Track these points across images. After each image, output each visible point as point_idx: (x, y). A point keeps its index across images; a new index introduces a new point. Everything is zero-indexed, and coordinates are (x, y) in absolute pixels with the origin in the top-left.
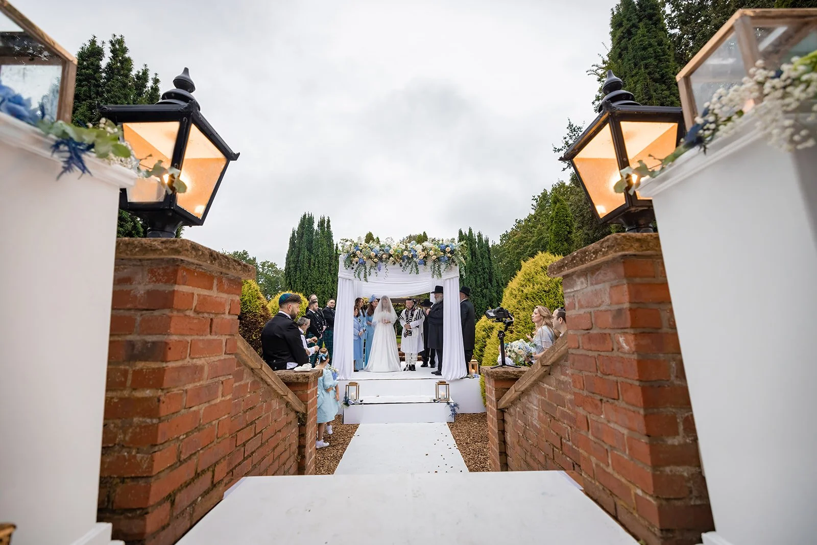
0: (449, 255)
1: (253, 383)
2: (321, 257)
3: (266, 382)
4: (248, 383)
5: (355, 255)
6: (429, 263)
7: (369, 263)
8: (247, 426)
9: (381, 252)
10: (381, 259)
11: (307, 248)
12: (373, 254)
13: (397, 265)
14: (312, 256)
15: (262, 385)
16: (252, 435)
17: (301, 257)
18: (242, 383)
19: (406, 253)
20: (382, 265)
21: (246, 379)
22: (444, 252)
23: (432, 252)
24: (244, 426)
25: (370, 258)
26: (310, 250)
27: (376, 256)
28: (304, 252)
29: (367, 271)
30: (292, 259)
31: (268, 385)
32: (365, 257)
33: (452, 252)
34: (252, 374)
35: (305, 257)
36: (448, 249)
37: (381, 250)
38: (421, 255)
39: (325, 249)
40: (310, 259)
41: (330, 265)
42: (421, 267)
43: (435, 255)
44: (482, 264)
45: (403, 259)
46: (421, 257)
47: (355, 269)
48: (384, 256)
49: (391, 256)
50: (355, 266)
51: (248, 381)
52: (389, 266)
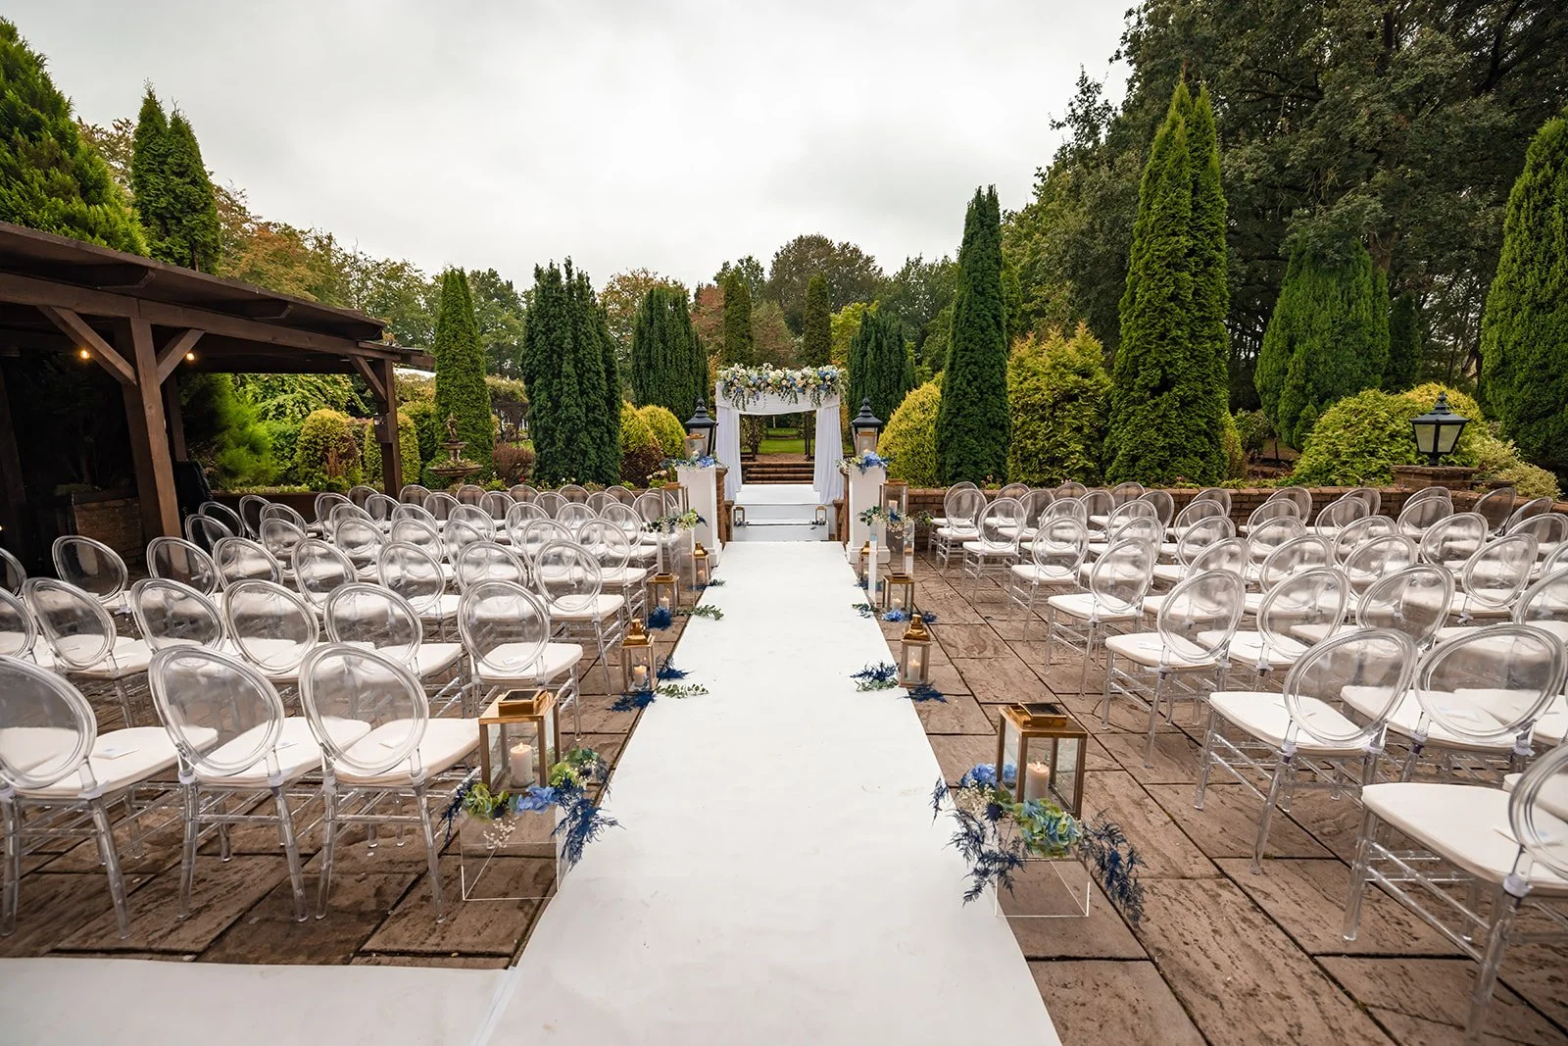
0: (829, 383)
5: (732, 384)
6: (809, 392)
7: (746, 392)
9: (758, 380)
10: (759, 388)
12: (751, 383)
13: (776, 394)
19: (784, 383)
20: (761, 394)
22: (824, 380)
23: (811, 381)
25: (748, 386)
27: (754, 384)
29: (747, 399)
32: (743, 386)
33: (832, 380)
36: (828, 377)
37: (758, 378)
38: (800, 384)
41: (691, 361)
42: (800, 396)
43: (813, 383)
44: (889, 360)
45: (781, 388)
46: (800, 386)
47: (732, 398)
48: (762, 385)
49: (769, 385)
50: (733, 395)
52: (768, 395)
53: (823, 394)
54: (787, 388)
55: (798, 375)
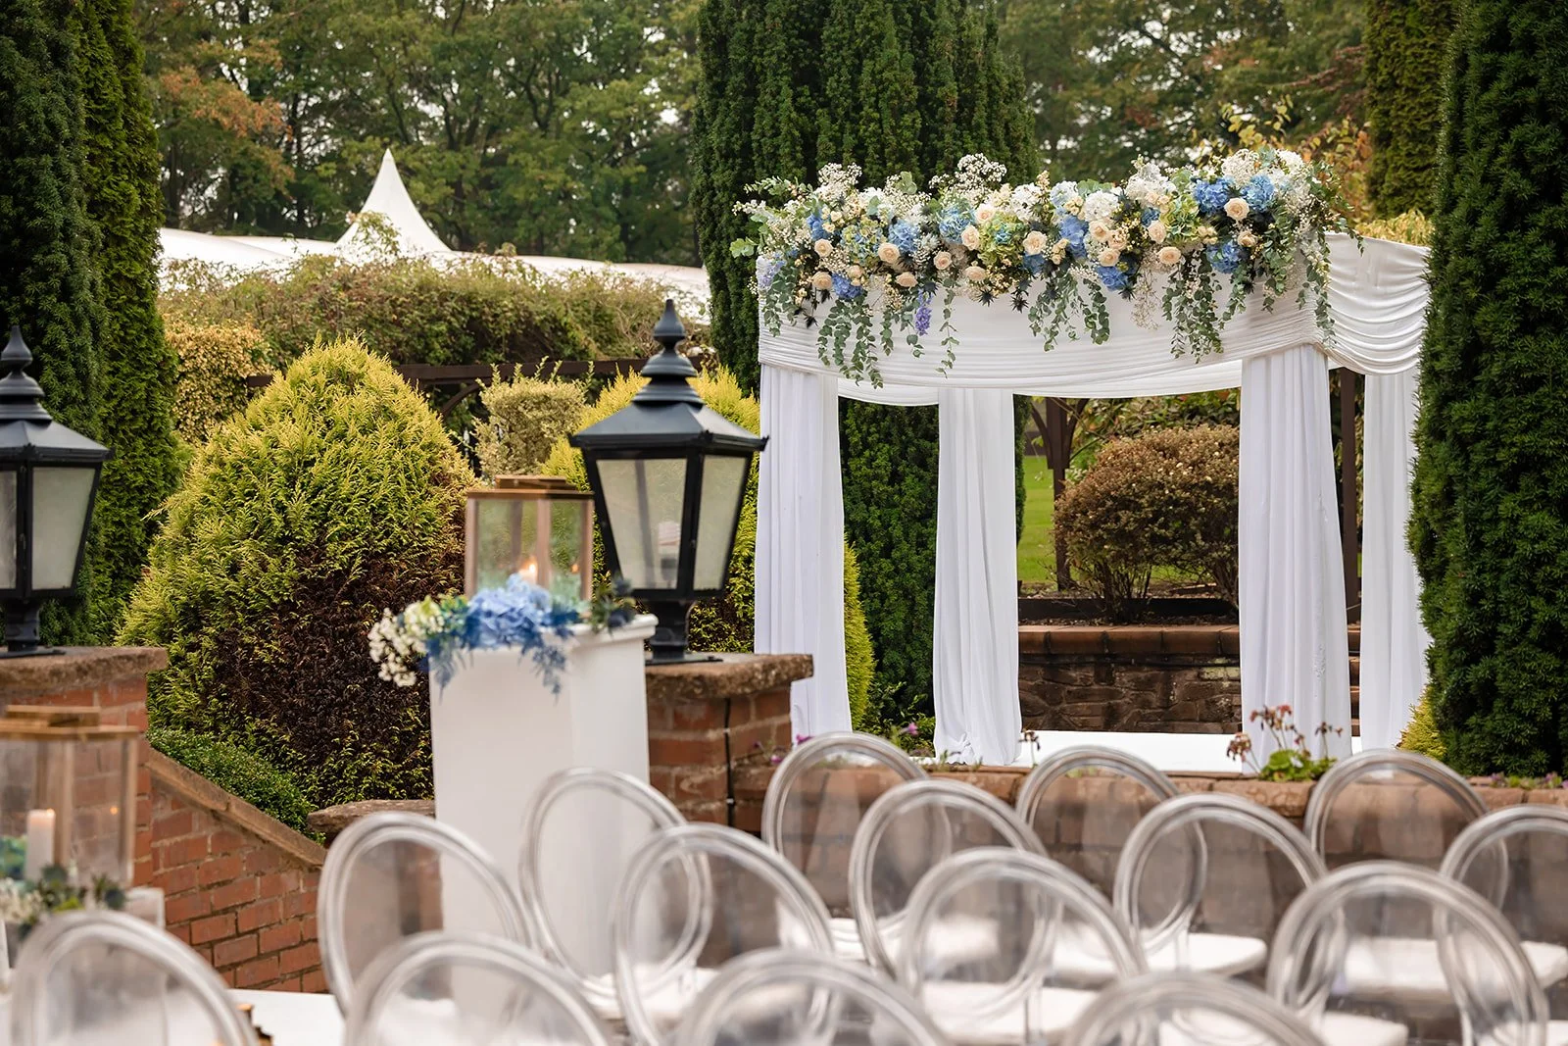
0: (1246, 237)
1: (219, 837)
2: (872, 120)
3: (257, 836)
4: (206, 837)
6: (1157, 279)
7: (877, 296)
8: (214, 914)
9: (925, 239)
10: (928, 274)
11: (796, 60)
12: (888, 251)
13: (1004, 301)
14: (823, 120)
15: (244, 841)
16: (231, 932)
17: (763, 122)
18: (191, 836)
19: (1035, 244)
21: (200, 830)
22: (1224, 224)
23: (1157, 229)
24: (206, 912)
25: (882, 267)
26: (808, 76)
27: (906, 257)
28: (774, 95)
29: (876, 330)
30: (713, 137)
31: (264, 841)
32: (854, 270)
33: (1259, 221)
34: (213, 821)
35: (784, 129)
36: (1238, 208)
37: (925, 230)
38: (1107, 243)
39: (891, 63)
40: (815, 135)
42: (1117, 306)
43: (1172, 240)
45: (1018, 271)
46: (1109, 255)
47: (821, 323)
48: (942, 260)
49: (970, 258)
50: (823, 312)
51: (204, 833)
52: (966, 308)
53: (1225, 288)
54: (1049, 267)
55: (1102, 201)
